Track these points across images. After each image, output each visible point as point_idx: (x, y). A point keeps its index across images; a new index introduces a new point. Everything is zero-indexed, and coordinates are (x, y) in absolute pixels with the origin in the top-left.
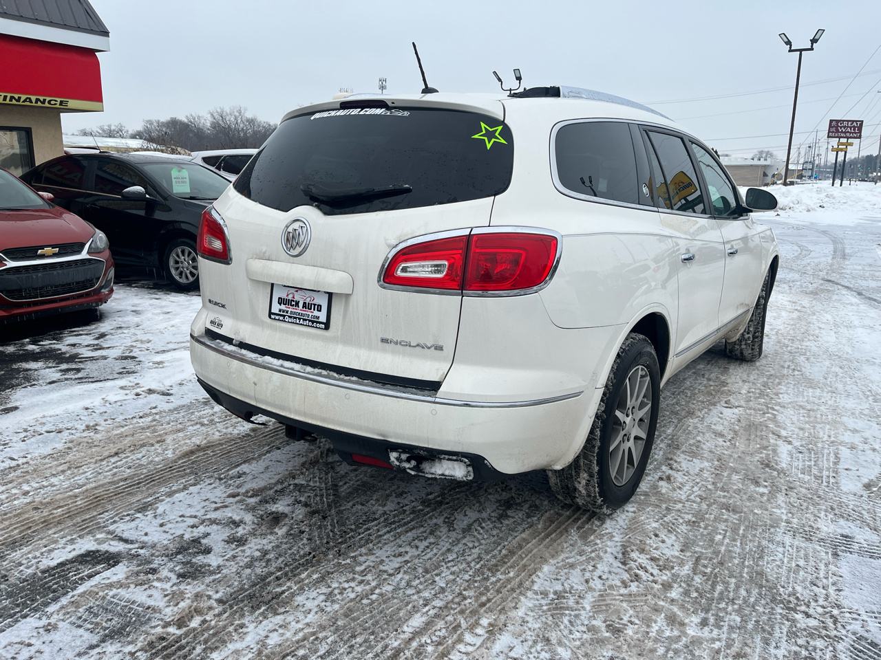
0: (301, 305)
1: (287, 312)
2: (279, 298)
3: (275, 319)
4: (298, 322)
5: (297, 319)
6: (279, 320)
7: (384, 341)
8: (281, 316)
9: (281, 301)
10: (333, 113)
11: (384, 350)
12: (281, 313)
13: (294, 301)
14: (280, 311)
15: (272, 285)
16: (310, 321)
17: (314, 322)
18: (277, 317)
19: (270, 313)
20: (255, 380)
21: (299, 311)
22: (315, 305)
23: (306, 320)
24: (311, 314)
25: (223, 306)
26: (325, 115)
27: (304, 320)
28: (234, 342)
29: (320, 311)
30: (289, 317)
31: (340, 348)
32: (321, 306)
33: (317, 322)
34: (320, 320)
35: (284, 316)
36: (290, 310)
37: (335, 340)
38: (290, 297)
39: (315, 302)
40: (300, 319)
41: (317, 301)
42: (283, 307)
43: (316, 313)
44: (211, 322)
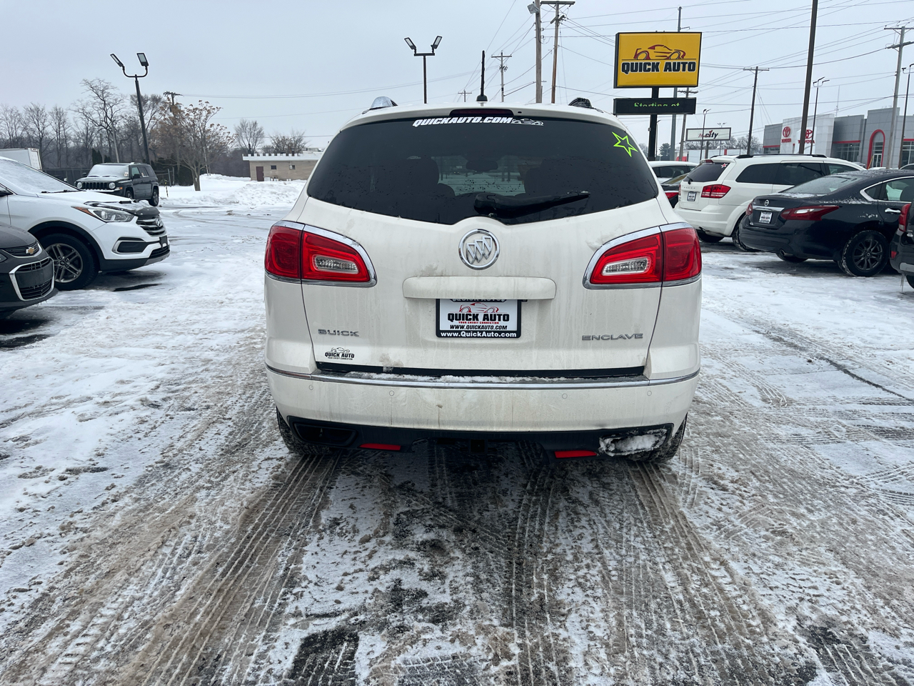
0: (481, 317)
1: (462, 327)
2: (449, 315)
3: (447, 336)
4: (479, 335)
5: (475, 333)
6: (453, 336)
7: (586, 338)
8: (456, 333)
9: (451, 317)
10: (445, 121)
11: (585, 347)
12: (454, 329)
13: (470, 315)
14: (452, 327)
15: (438, 301)
16: (495, 332)
17: (502, 333)
18: (449, 334)
19: (439, 333)
20: (440, 403)
21: (479, 324)
22: (500, 315)
23: (491, 332)
24: (495, 325)
25: (355, 334)
26: (435, 122)
27: (486, 332)
28: (385, 369)
29: (508, 320)
30: (466, 332)
31: (535, 353)
32: (508, 316)
33: (505, 332)
34: (508, 329)
35: (460, 332)
36: (466, 325)
37: (528, 346)
38: (465, 311)
39: (499, 312)
40: (481, 332)
41: (502, 311)
42: (456, 323)
43: (502, 323)
44: (327, 354)
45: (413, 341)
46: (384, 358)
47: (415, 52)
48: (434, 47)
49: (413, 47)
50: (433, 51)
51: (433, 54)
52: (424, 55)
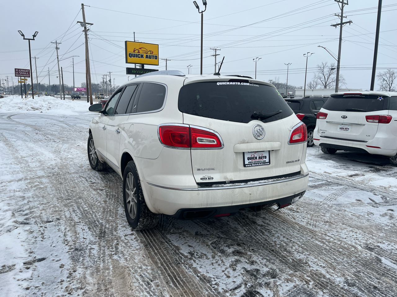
0: (258, 158)
1: (252, 162)
2: (248, 158)
3: (248, 166)
4: (258, 165)
5: (257, 164)
6: (250, 166)
7: (287, 162)
8: (250, 164)
9: (249, 159)
10: (228, 83)
11: (286, 166)
12: (250, 163)
13: (254, 157)
14: (249, 163)
15: (244, 153)
16: (263, 163)
17: (264, 163)
18: (249, 166)
19: (245, 165)
20: (250, 193)
21: (257, 161)
22: (263, 157)
23: (261, 163)
24: (262, 160)
25: (213, 169)
26: (225, 83)
27: (260, 163)
28: (227, 182)
29: (266, 158)
30: (254, 164)
31: (274, 170)
32: (266, 156)
33: (266, 163)
34: (266, 162)
35: (252, 164)
36: (253, 161)
37: (272, 167)
38: (253, 156)
39: (263, 156)
40: (258, 163)
41: (264, 155)
42: (250, 161)
43: (264, 159)
44: (201, 179)
45: (236, 170)
46: (226, 178)
47: (24, 37)
48: (34, 36)
49: (23, 35)
50: (34, 38)
51: (34, 39)
52: (29, 40)
